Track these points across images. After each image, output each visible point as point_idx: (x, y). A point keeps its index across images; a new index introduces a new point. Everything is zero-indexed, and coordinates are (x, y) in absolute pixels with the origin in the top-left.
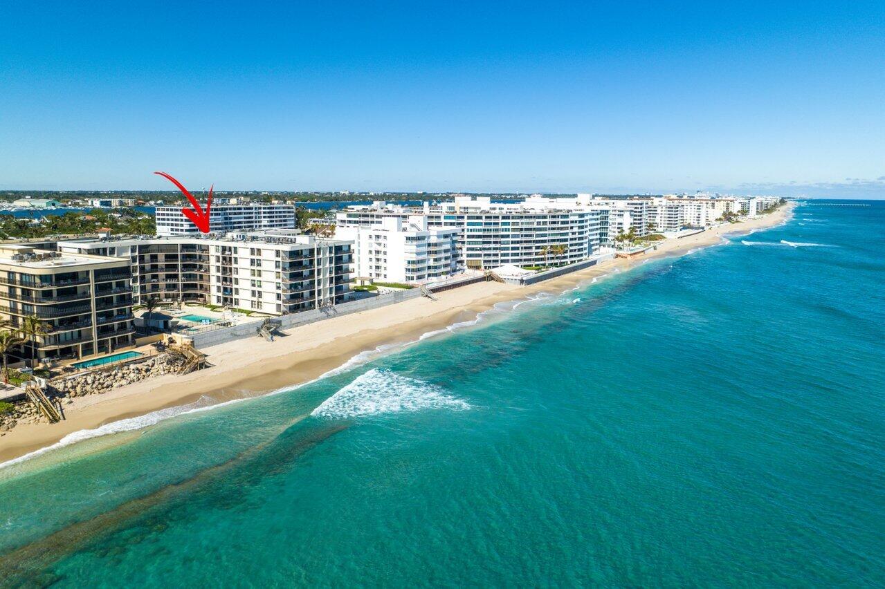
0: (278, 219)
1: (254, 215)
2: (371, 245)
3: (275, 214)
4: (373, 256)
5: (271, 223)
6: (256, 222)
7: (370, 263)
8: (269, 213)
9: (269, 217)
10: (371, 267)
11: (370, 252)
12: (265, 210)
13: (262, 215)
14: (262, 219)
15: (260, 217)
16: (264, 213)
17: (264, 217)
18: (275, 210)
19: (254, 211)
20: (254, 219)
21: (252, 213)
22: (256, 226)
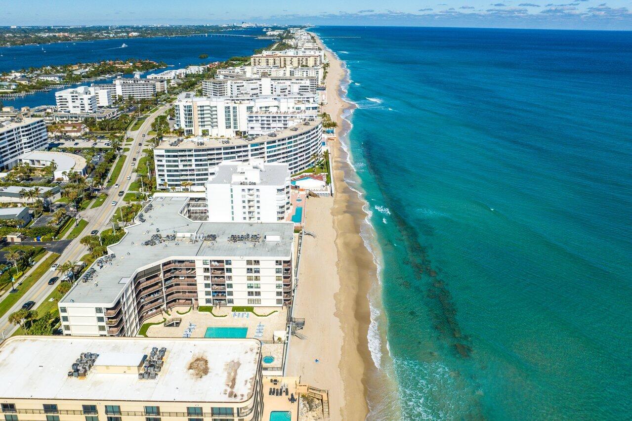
0: (35, 134)
1: (15, 136)
2: (243, 196)
3: (32, 131)
4: (246, 205)
5: (31, 140)
6: (17, 142)
7: (244, 210)
8: (26, 131)
9: (27, 135)
10: (244, 213)
11: (244, 202)
12: (23, 130)
13: (21, 134)
14: (22, 138)
15: (20, 137)
16: (23, 132)
17: (24, 136)
18: (31, 127)
19: (14, 132)
20: (15, 140)
21: (13, 135)
22: (18, 146)
